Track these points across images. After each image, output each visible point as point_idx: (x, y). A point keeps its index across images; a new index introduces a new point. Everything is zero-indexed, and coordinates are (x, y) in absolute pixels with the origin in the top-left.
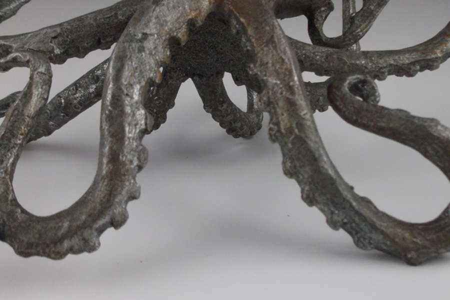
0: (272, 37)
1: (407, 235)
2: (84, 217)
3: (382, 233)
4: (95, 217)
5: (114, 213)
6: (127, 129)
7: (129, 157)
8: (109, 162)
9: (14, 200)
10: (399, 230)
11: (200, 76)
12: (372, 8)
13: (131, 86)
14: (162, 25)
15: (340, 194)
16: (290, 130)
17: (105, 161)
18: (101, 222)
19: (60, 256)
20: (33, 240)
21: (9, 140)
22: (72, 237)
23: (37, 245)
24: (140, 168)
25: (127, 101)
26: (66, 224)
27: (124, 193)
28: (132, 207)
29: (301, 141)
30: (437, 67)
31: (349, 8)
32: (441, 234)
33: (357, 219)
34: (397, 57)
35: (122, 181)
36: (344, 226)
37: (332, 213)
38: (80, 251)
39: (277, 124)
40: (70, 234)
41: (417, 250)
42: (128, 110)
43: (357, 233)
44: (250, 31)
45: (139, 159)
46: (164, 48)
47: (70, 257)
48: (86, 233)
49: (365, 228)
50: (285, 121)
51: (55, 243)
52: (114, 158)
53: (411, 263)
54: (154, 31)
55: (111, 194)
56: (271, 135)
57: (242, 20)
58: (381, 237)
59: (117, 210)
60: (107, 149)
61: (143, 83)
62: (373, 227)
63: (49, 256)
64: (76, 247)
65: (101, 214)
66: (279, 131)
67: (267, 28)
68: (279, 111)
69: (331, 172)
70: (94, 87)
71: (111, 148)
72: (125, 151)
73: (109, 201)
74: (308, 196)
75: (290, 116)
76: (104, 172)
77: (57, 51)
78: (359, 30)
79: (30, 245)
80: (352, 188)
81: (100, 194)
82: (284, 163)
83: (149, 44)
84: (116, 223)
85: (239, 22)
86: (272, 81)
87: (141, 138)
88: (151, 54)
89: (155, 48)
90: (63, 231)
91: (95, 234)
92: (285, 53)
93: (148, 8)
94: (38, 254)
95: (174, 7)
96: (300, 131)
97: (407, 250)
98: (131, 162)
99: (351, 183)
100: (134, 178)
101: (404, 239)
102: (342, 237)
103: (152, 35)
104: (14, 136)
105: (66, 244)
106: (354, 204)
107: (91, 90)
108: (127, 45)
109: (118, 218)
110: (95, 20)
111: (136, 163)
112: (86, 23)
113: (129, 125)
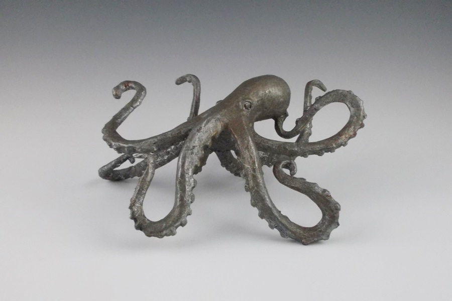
0: (248, 146)
1: (302, 232)
2: (171, 222)
3: (291, 231)
4: (175, 222)
5: (182, 221)
6: (187, 187)
7: (188, 199)
8: (180, 201)
9: (144, 215)
10: (298, 230)
11: (219, 151)
12: (307, 116)
13: (188, 169)
14: (201, 141)
15: (273, 214)
16: (253, 188)
17: (178, 200)
18: (177, 224)
19: (162, 237)
20: (152, 231)
21: (141, 191)
22: (167, 229)
23: (154, 233)
24: (192, 202)
25: (187, 176)
26: (164, 225)
27: (186, 213)
28: (188, 218)
29: (257, 192)
30: (334, 151)
31: (307, 102)
32: (315, 232)
33: (280, 225)
34: (313, 147)
35: (185, 208)
36: (276, 227)
37: (271, 222)
38: (169, 235)
39: (248, 184)
40: (166, 228)
41: (305, 239)
42: (187, 179)
43: (281, 231)
44: (239, 142)
45: (191, 199)
46: (202, 151)
47: (165, 237)
48: (172, 228)
49: (284, 229)
50: (251, 183)
51: (160, 232)
52: (182, 199)
53: (304, 244)
54: (197, 145)
55: (181, 213)
56: (246, 189)
57: (236, 136)
58: (290, 233)
59: (183, 220)
60: (179, 196)
61: (193, 168)
62: (287, 228)
63: (158, 237)
64: (168, 234)
65: (177, 221)
66: (249, 187)
67: (246, 141)
68: (249, 179)
69: (270, 205)
70: (167, 156)
71: (181, 195)
72: (186, 196)
73: (180, 216)
74: (261, 215)
75: (253, 181)
76: (178, 204)
77: (155, 149)
78: (300, 128)
79: (151, 233)
80: (280, 212)
81: (176, 213)
82: (251, 200)
83: (195, 151)
84: (183, 225)
85: (234, 137)
86: (247, 166)
87: (192, 190)
88: (196, 155)
89: (198, 152)
90: (163, 227)
91: (175, 228)
92: (253, 153)
93: (195, 134)
94: (154, 236)
95: (206, 132)
96: (257, 188)
97: (301, 238)
98: (188, 201)
99: (279, 210)
100: (189, 207)
101: (300, 234)
102: (276, 232)
103: (196, 146)
104: (143, 189)
105: (164, 232)
106: (279, 218)
107: (165, 158)
108: (186, 151)
109: (183, 223)
110: (172, 135)
111: (190, 201)
112: (168, 136)
113: (188, 185)
